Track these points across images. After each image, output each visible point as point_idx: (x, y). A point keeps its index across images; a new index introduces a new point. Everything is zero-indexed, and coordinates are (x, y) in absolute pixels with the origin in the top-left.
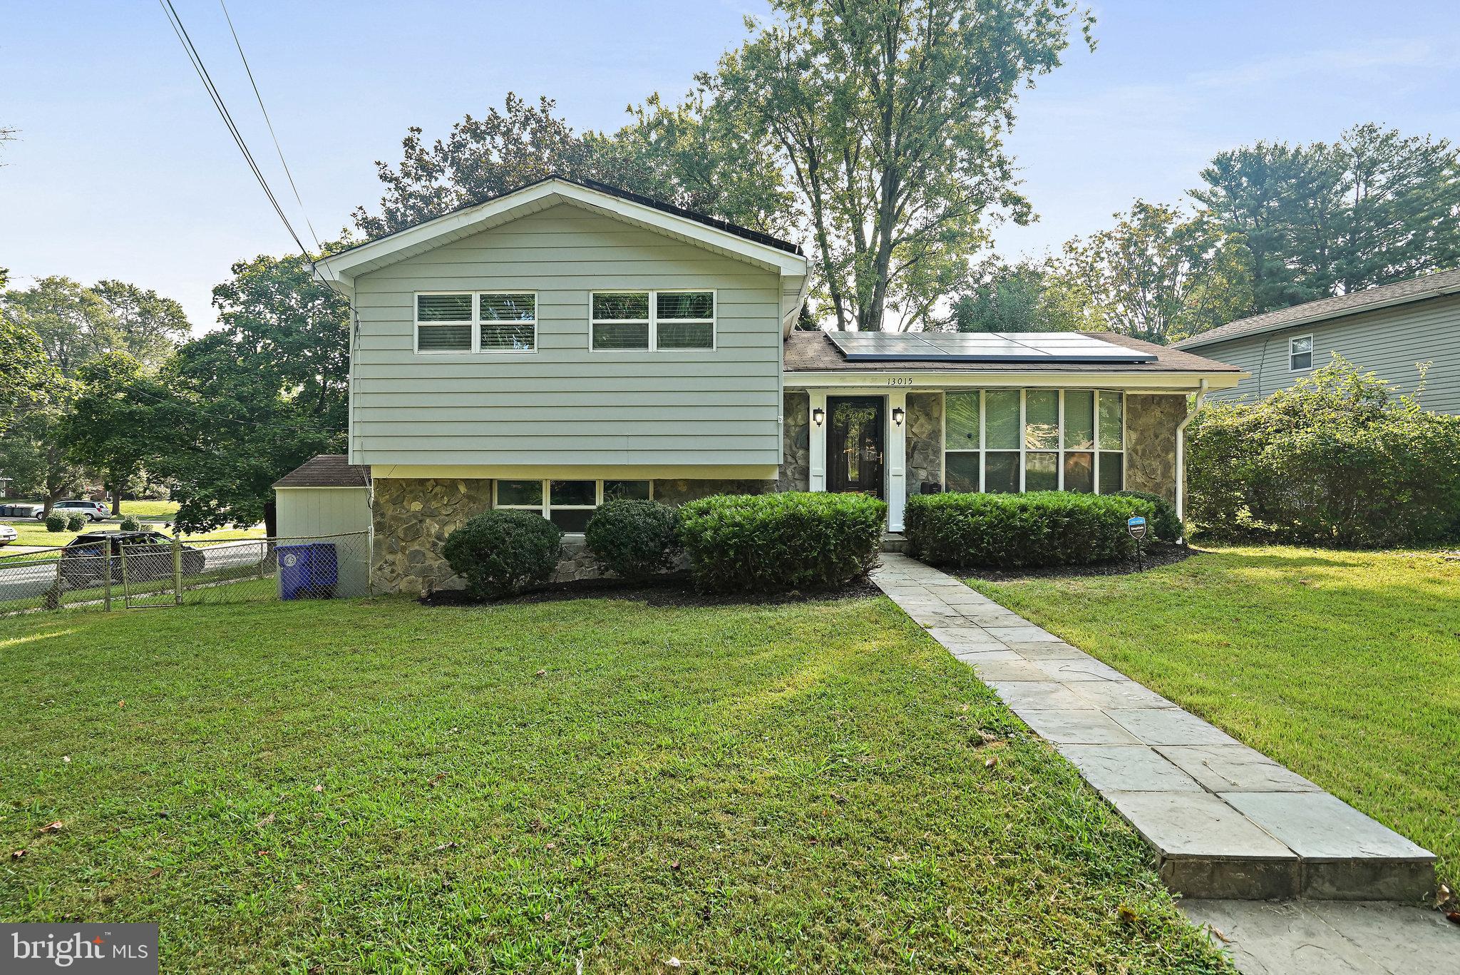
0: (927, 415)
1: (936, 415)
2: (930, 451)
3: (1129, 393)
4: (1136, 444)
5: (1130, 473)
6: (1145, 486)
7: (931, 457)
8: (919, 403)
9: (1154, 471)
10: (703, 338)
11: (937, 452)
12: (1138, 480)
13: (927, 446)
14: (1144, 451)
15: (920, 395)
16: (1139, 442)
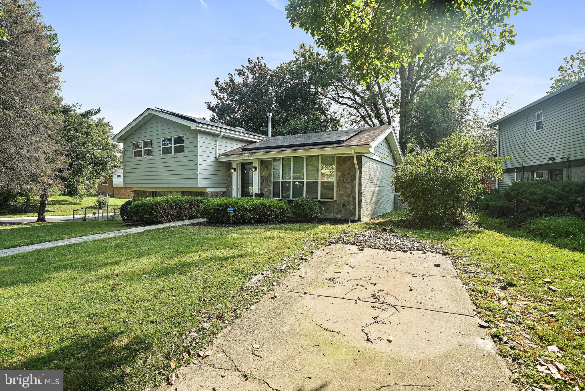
0: (267, 168)
1: (269, 168)
2: (268, 181)
3: (338, 156)
4: (340, 177)
5: (338, 189)
6: (344, 195)
7: (269, 183)
8: (264, 164)
9: (347, 189)
10: (183, 151)
11: (270, 181)
12: (341, 192)
13: (267, 179)
14: (343, 180)
15: (265, 161)
16: (341, 176)
